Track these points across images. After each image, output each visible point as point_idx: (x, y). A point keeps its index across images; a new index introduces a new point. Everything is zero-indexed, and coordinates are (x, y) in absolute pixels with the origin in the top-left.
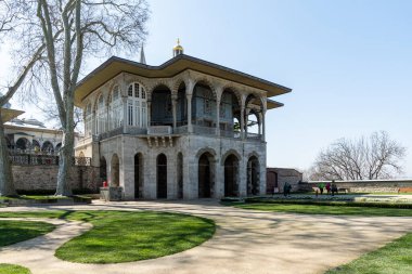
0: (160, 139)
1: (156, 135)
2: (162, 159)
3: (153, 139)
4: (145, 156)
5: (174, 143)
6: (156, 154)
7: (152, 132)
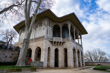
0: (58, 42)
1: (57, 41)
2: (57, 51)
3: (55, 42)
4: (51, 49)
5: (62, 45)
6: (55, 48)
7: (55, 39)
